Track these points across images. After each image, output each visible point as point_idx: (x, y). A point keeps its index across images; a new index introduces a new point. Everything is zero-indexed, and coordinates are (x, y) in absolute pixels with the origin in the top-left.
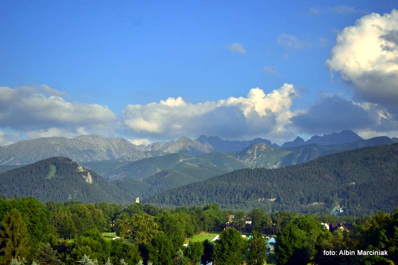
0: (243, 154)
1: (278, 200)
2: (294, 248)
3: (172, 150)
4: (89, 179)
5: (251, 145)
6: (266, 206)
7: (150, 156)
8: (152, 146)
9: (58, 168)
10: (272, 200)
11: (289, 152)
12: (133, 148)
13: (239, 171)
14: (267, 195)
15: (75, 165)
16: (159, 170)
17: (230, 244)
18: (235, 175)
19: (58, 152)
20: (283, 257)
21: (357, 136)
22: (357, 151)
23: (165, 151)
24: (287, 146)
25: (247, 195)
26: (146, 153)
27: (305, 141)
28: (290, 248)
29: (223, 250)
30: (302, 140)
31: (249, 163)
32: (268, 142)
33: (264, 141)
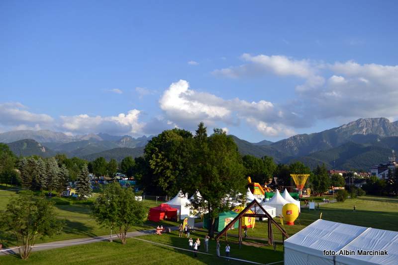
0: (119, 141)
3: (86, 139)
4: (44, 150)
5: (123, 138)
7: (75, 141)
8: (76, 137)
9: (28, 144)
11: (139, 142)
12: (65, 136)
13: (116, 149)
15: (37, 143)
16: (78, 148)
17: (100, 163)
19: (29, 137)
24: (139, 139)
26: (73, 140)
27: (147, 137)
31: (121, 146)
32: (131, 137)
33: (129, 137)
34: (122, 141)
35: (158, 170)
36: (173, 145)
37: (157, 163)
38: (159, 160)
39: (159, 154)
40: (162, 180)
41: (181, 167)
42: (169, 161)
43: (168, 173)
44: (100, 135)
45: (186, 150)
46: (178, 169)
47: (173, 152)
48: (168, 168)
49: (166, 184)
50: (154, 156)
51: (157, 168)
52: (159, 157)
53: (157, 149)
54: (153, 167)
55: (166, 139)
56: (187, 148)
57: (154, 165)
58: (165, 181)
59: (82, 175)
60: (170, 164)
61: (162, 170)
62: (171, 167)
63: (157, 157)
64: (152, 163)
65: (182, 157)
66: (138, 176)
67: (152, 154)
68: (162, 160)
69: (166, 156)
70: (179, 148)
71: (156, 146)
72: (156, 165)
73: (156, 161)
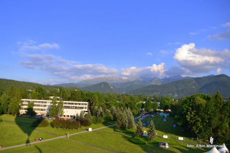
0: (151, 81)
1: (160, 93)
2: (165, 105)
3: (133, 80)
4: (112, 87)
5: (153, 79)
6: (157, 95)
7: (127, 82)
8: (128, 79)
9: (104, 85)
10: (159, 93)
11: (163, 81)
12: (123, 80)
13: (150, 86)
14: (158, 92)
15: (109, 84)
16: (129, 85)
17: (148, 104)
18: (149, 87)
19: (104, 81)
20: (162, 107)
21: (181, 77)
22: (181, 80)
23: (131, 80)
24: (163, 79)
25: (152, 92)
26: (126, 81)
27: (168, 78)
28: (164, 105)
29: (147, 105)
30: (166, 77)
31: (153, 83)
32: (158, 78)
33: (157, 78)
34: (153, 81)
35: (192, 122)
36: (202, 107)
37: (191, 117)
38: (192, 116)
39: (192, 112)
40: (194, 128)
41: (207, 121)
42: (199, 116)
43: (199, 124)
44: (141, 77)
45: (210, 110)
46: (205, 122)
47: (201, 111)
48: (198, 121)
49: (198, 130)
50: (189, 113)
51: (191, 121)
52: (192, 114)
53: (190, 108)
54: (189, 120)
55: (195, 103)
56: (210, 109)
57: (189, 119)
58: (197, 129)
59: (151, 126)
60: (199, 119)
61: (195, 122)
62: (200, 121)
63: (191, 113)
64: (188, 117)
65: (208, 115)
66: (179, 124)
67: (187, 111)
68: (195, 116)
69: (197, 114)
70: (205, 109)
71: (189, 106)
72: (191, 119)
73: (191, 116)
